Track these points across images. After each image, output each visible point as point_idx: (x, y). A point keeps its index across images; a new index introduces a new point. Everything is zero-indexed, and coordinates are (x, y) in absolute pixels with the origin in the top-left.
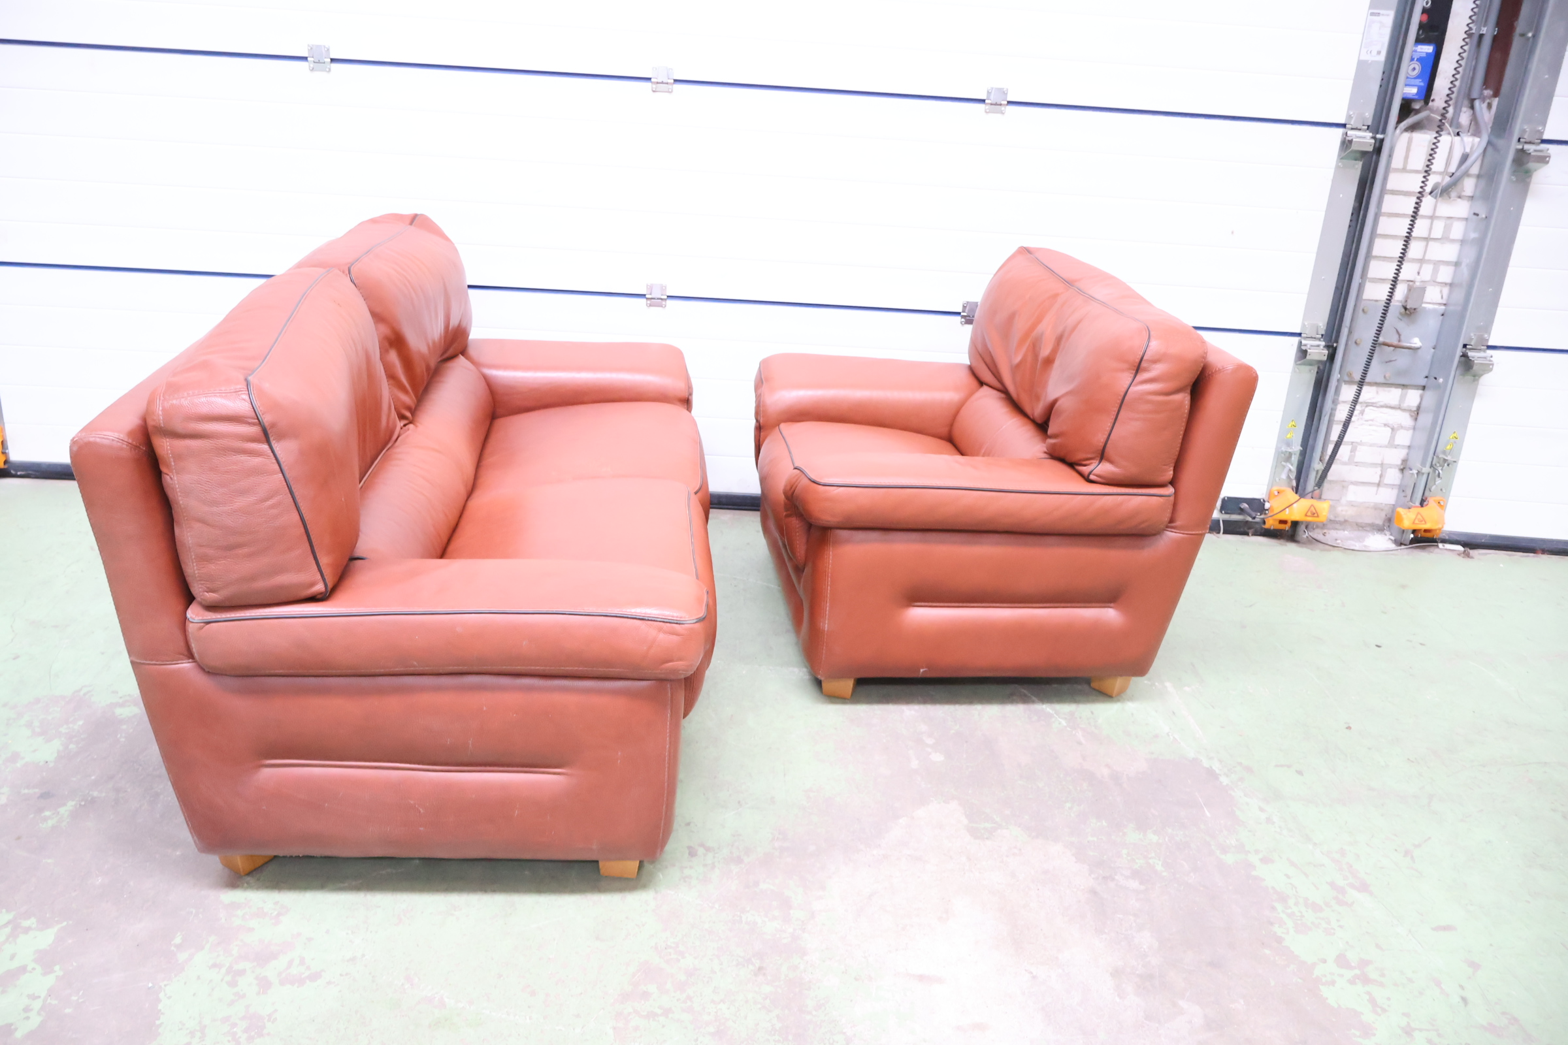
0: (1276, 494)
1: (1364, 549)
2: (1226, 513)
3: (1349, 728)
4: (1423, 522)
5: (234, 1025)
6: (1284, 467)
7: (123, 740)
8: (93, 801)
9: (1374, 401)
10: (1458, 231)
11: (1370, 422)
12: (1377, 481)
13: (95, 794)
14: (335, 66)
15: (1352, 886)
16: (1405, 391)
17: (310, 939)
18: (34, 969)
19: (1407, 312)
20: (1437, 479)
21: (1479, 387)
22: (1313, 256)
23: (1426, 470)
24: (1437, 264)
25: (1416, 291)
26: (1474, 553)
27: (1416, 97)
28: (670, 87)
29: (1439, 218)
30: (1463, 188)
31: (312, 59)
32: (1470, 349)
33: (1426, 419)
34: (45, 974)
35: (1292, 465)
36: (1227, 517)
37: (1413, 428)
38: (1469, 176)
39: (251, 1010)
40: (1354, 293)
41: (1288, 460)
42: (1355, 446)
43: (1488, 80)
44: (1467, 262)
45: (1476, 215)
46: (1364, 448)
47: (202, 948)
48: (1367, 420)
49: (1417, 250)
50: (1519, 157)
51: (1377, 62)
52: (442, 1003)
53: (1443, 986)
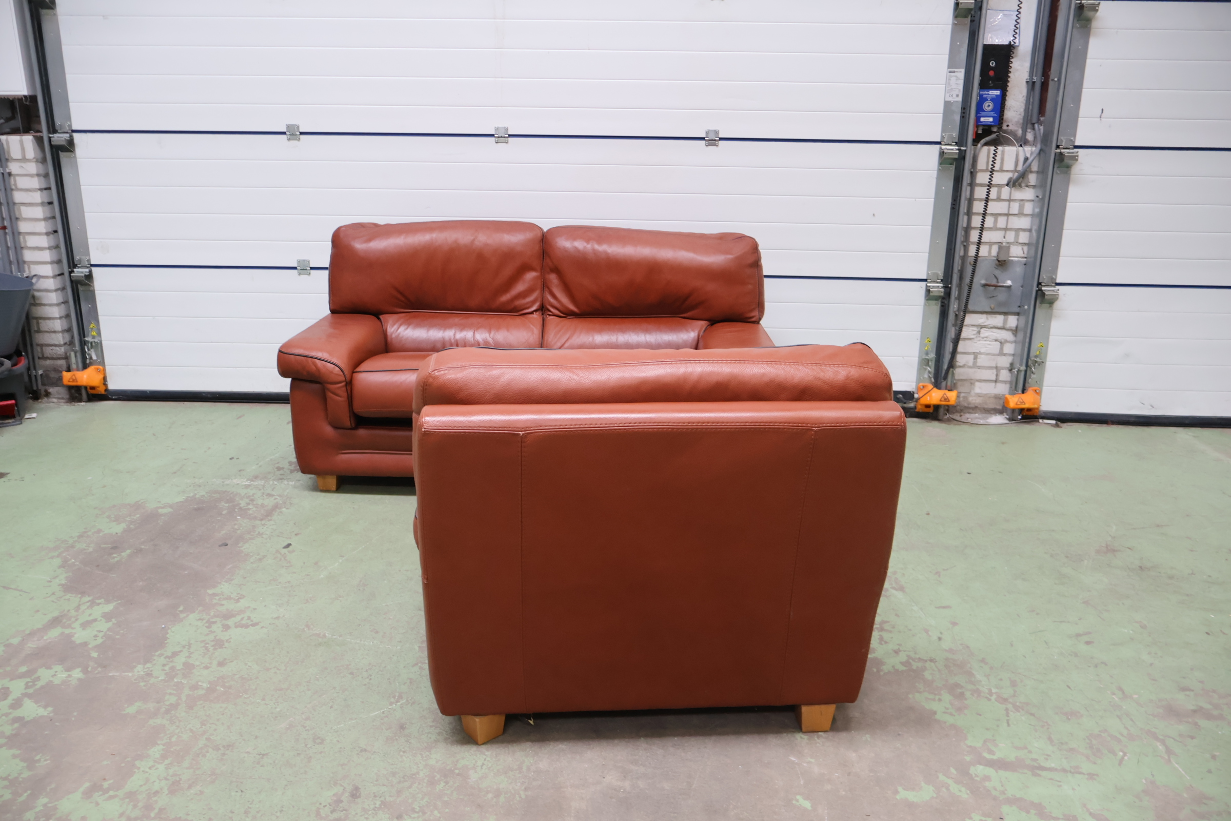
0: (921, 387)
1: (985, 423)
4: (1025, 404)
5: (208, 644)
6: (926, 369)
7: (162, 523)
8: (141, 550)
9: (985, 324)
10: (1029, 208)
11: (985, 339)
12: (994, 378)
13: (143, 547)
14: (302, 137)
16: (1006, 317)
19: (1000, 263)
20: (1032, 375)
21: (1054, 311)
22: (929, 228)
23: (1024, 368)
24: (1018, 230)
25: (1003, 248)
26: (1065, 425)
27: (993, 124)
28: (507, 139)
29: (1014, 200)
30: (1028, 180)
31: (289, 133)
32: (1044, 286)
33: (1020, 335)
34: (106, 622)
35: (930, 368)
37: (1015, 342)
38: (1031, 172)
39: (218, 638)
40: (959, 251)
41: (928, 365)
42: (976, 355)
43: (1042, 110)
44: (1035, 228)
45: (1037, 197)
46: (983, 356)
47: (194, 612)
48: (983, 338)
49: (1002, 222)
50: (1060, 158)
51: (957, 101)
52: (324, 636)
53: (929, 633)
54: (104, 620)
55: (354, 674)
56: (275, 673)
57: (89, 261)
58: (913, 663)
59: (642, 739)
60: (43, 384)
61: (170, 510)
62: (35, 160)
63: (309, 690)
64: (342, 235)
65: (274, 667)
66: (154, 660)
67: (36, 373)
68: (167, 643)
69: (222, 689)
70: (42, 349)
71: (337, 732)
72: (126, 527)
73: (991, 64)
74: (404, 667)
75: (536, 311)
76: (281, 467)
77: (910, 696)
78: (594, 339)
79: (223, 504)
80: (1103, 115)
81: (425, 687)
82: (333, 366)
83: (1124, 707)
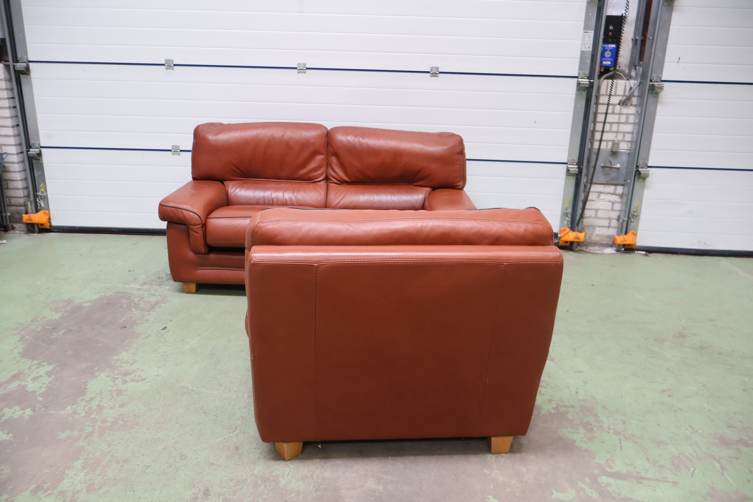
0: (563, 230)
1: (602, 253)
4: (627, 241)
5: (113, 392)
6: (565, 219)
7: (85, 313)
8: (71, 330)
9: (603, 191)
10: (632, 119)
11: (603, 200)
12: (607, 225)
13: (72, 328)
14: (175, 67)
16: (616, 187)
17: (143, 370)
18: (45, 376)
19: (613, 153)
20: (631, 223)
21: (646, 184)
22: (570, 131)
23: (626, 219)
24: (624, 133)
25: (615, 144)
26: (651, 255)
27: (610, 66)
28: (305, 71)
29: (623, 114)
30: (632, 101)
31: (167, 65)
32: (640, 168)
33: (625, 199)
34: (48, 378)
35: (568, 218)
37: (621, 203)
38: (634, 96)
39: (119, 388)
40: (588, 145)
41: (567, 216)
42: (597, 211)
43: (641, 58)
44: (635, 131)
45: (637, 112)
46: (601, 211)
47: (104, 371)
48: (601, 200)
49: (615, 127)
50: (652, 88)
51: (589, 51)
52: (188, 388)
53: (570, 389)
54: (46, 376)
55: (206, 413)
56: (156, 412)
57: (39, 144)
58: (560, 408)
59: (390, 457)
60: (11, 222)
61: (89, 304)
62: (5, 80)
63: (177, 423)
64: (200, 130)
65: (155, 408)
66: (78, 403)
67: (6, 214)
68: (87, 392)
69: (122, 423)
70: (9, 200)
71: (195, 451)
72: (62, 315)
73: (610, 28)
74: (238, 409)
75: (322, 180)
76: (161, 276)
77: (559, 430)
78: (359, 198)
79: (124, 301)
80: (680, 61)
81: (252, 422)
82: (194, 214)
83: (694, 438)
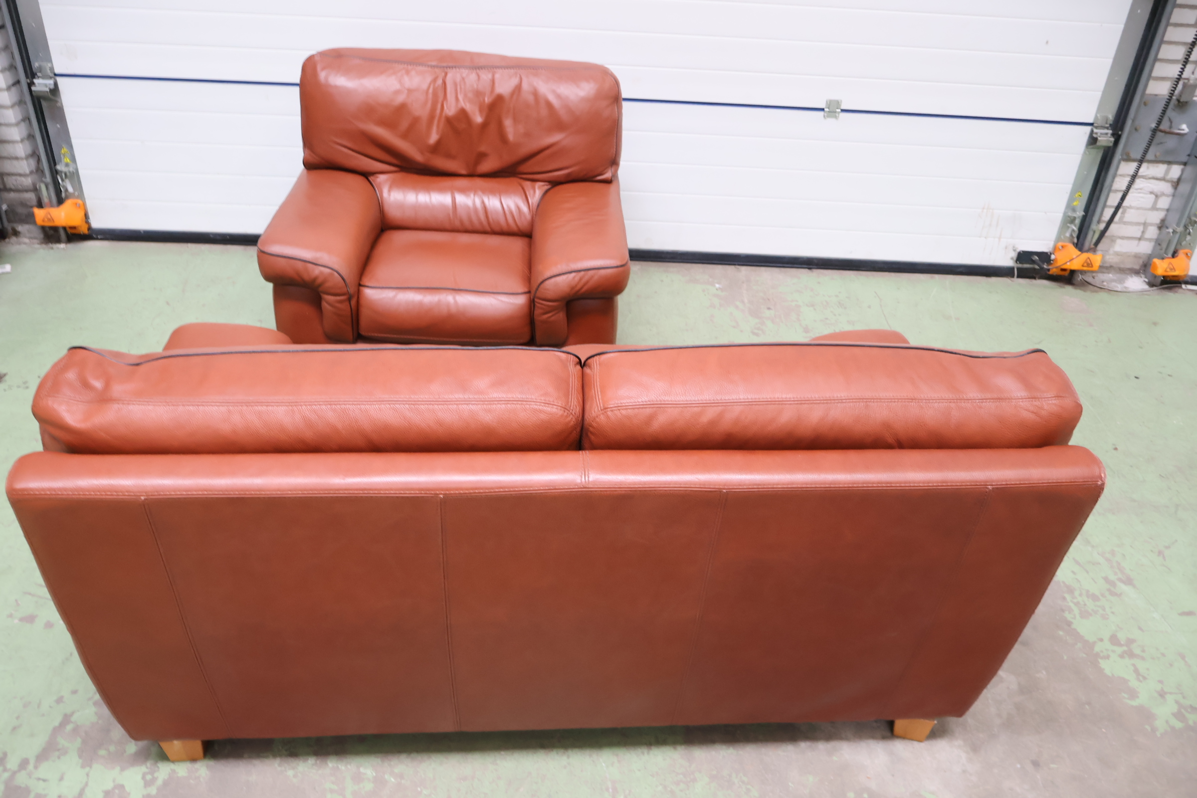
0: (1060, 248)
1: (1125, 290)
2: (1020, 263)
3: (1116, 449)
4: (1173, 270)
6: (1069, 227)
11: (1139, 191)
12: (1138, 235)
15: (1120, 580)
16: (1170, 166)
19: (1180, 104)
20: (1188, 236)
23: (1180, 229)
25: (1189, 88)
33: (1181, 188)
35: (1075, 226)
36: (1020, 266)
37: (1173, 195)
41: (1072, 222)
46: (1132, 211)
53: (1186, 659)
57: (52, 69)
58: (1187, 715)
60: (9, 221)
69: (393, 780)
